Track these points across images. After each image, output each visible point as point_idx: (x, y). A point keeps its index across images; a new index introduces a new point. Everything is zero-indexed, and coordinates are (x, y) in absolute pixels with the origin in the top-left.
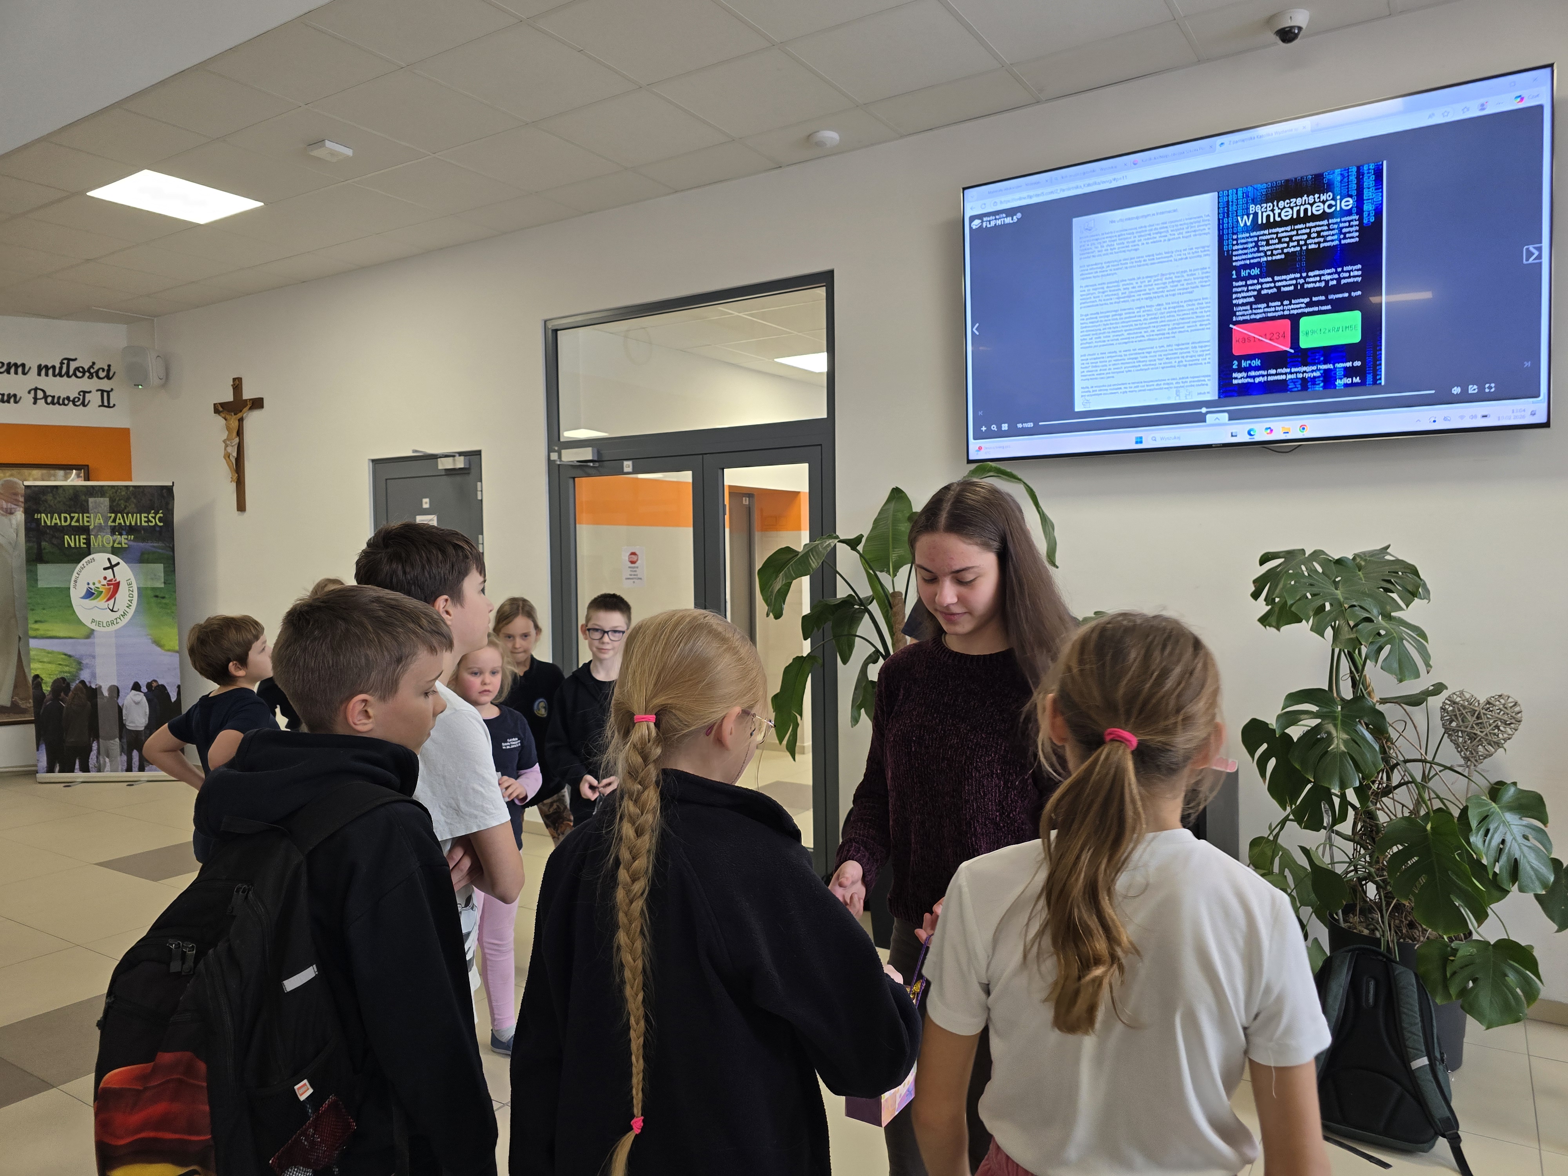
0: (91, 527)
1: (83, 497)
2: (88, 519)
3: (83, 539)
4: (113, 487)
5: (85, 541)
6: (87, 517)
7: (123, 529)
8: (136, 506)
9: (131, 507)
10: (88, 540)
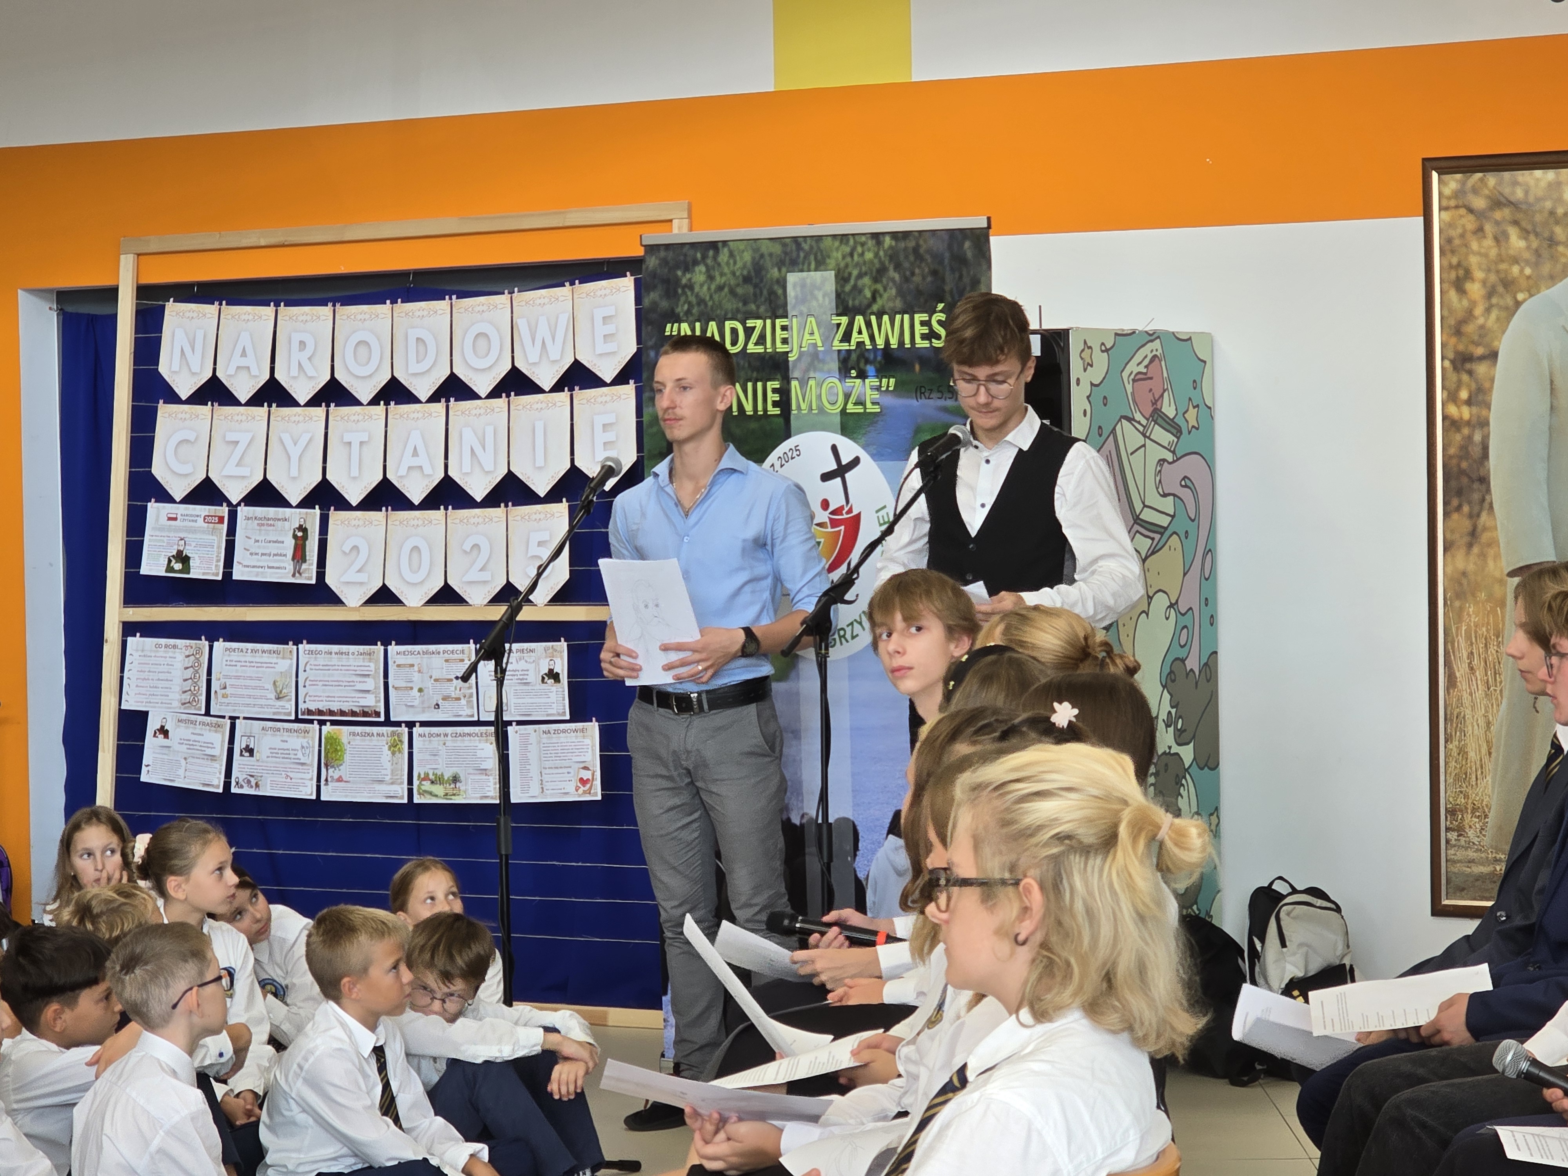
0: (792, 358)
1: (775, 273)
2: (785, 335)
3: (775, 391)
4: (843, 238)
5: (777, 397)
6: (784, 328)
7: (867, 361)
8: (900, 293)
9: (889, 297)
10: (784, 393)
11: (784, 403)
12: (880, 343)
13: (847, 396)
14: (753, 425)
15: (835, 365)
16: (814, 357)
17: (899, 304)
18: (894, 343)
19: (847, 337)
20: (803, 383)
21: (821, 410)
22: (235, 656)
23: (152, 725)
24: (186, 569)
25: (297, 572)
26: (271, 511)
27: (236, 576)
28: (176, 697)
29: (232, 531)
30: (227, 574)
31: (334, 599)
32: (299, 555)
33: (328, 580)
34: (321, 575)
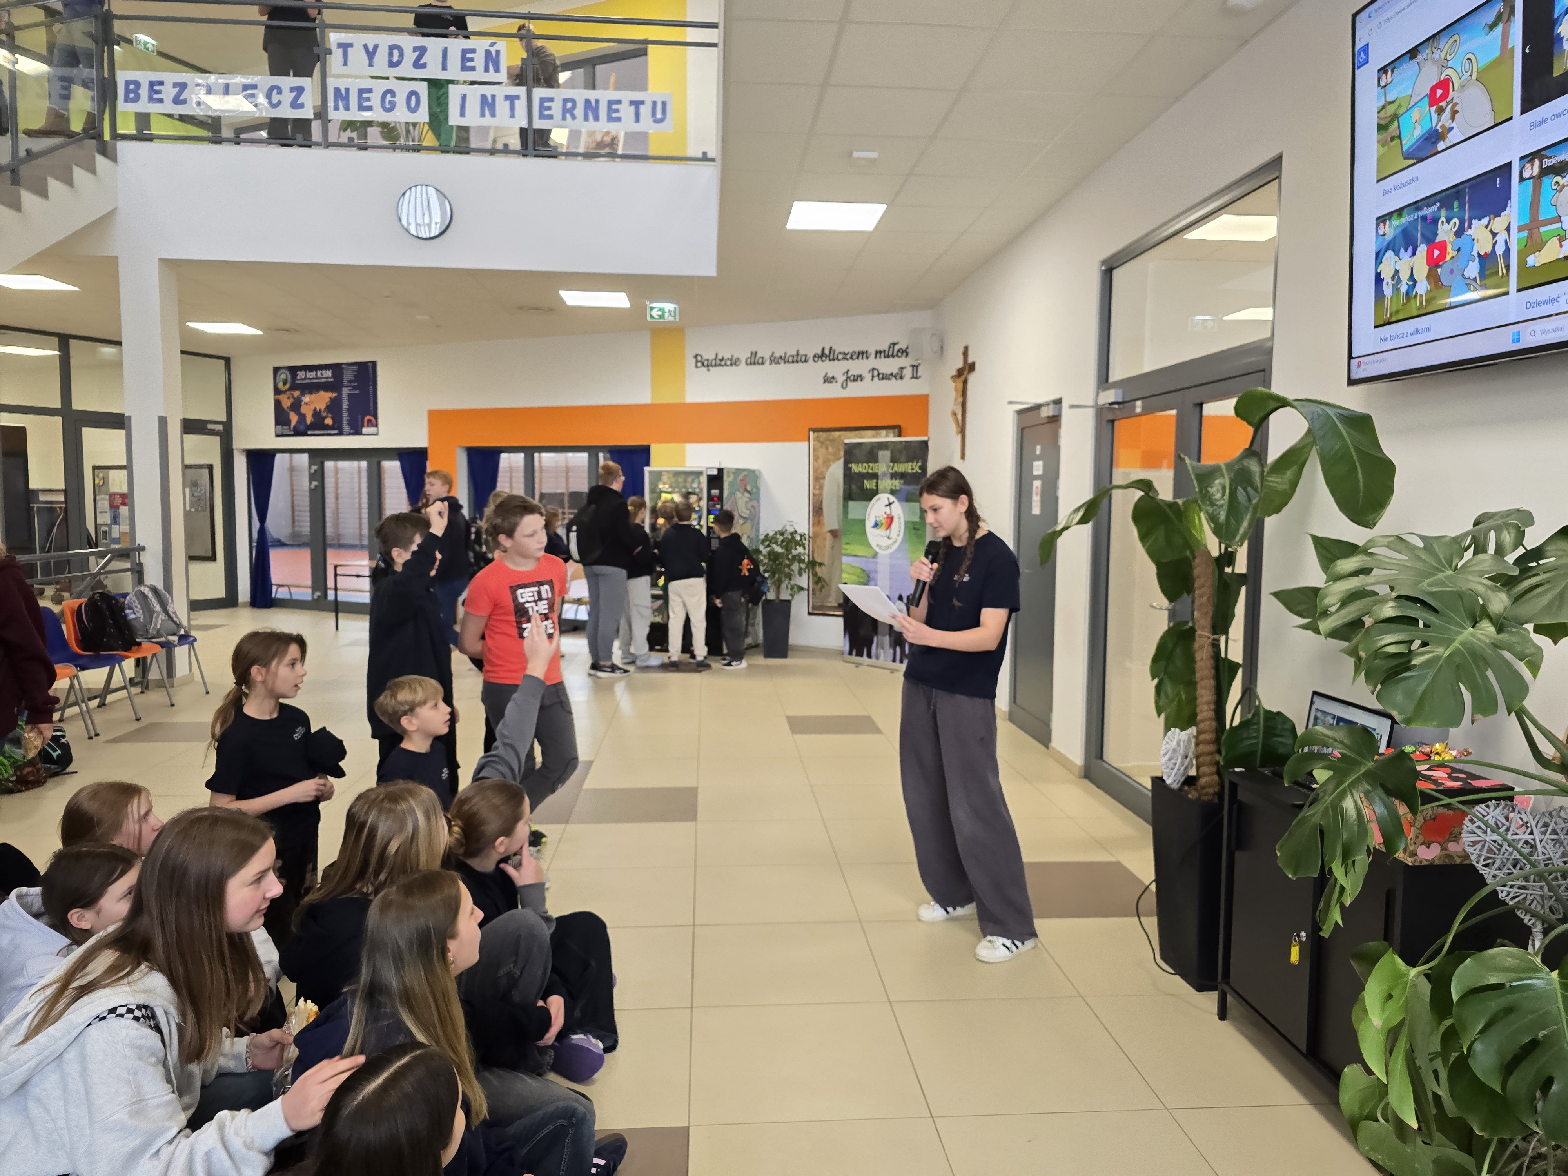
0: (879, 474)
1: (876, 451)
3: (874, 482)
4: (894, 443)
5: (874, 485)
6: (876, 466)
7: (897, 475)
8: (906, 457)
9: (903, 458)
10: (877, 483)
12: (900, 470)
13: (892, 485)
14: (869, 492)
15: (889, 476)
16: (885, 474)
17: (905, 461)
18: (903, 471)
19: (893, 469)
20: (881, 481)
21: (886, 488)
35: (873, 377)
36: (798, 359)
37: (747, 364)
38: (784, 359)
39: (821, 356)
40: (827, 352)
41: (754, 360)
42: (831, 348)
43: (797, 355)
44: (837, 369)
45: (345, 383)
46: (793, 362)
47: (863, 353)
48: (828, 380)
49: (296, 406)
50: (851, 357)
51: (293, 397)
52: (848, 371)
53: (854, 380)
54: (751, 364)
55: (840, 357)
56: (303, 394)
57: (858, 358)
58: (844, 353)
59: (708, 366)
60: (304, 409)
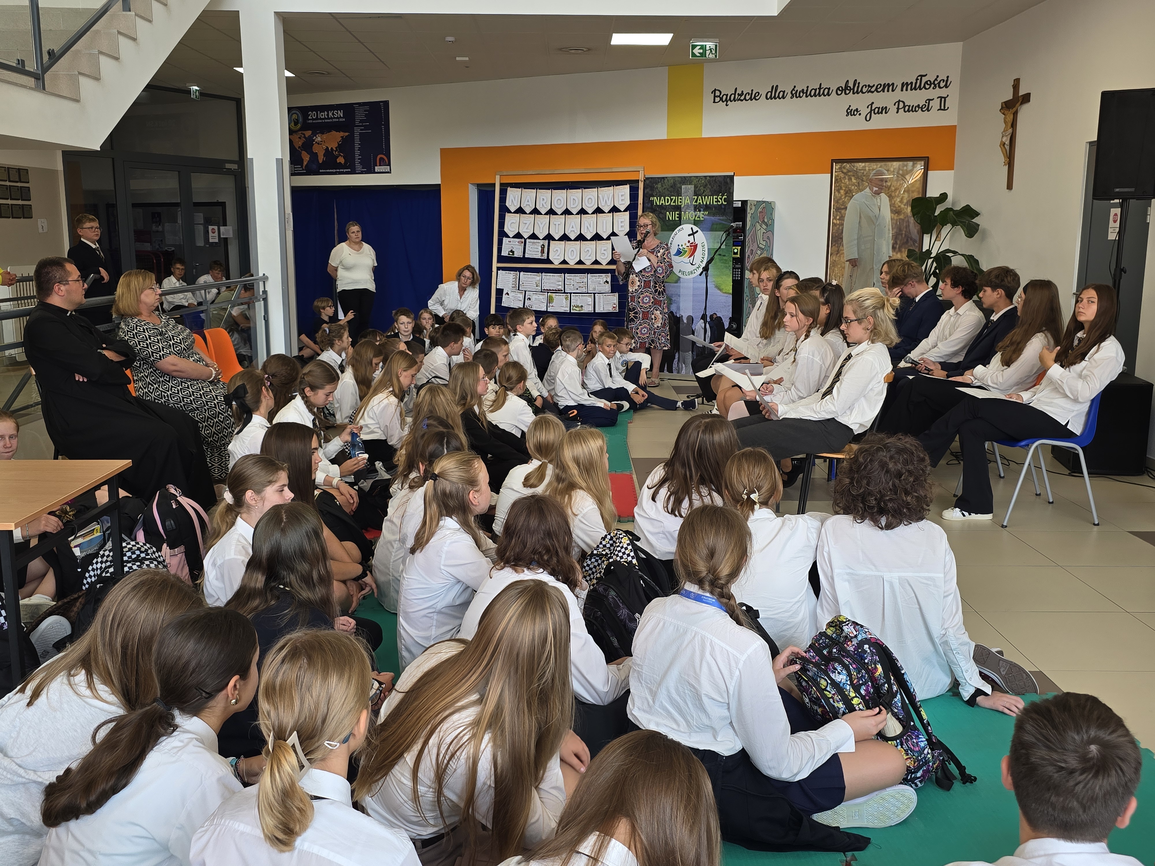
0: (682, 206)
1: (679, 185)
2: (681, 200)
4: (696, 177)
5: (678, 215)
7: (701, 207)
8: (710, 191)
9: (708, 191)
10: (680, 215)
11: (680, 217)
12: (705, 203)
13: (696, 216)
14: (672, 222)
15: (693, 208)
16: (688, 206)
17: (710, 194)
18: (708, 203)
19: (696, 202)
20: (685, 213)
21: (689, 218)
22: (526, 276)
23: (505, 292)
24: (513, 254)
25: (542, 256)
26: (535, 241)
27: (526, 256)
28: (511, 285)
29: (525, 245)
30: (524, 255)
31: (551, 263)
32: (542, 252)
33: (550, 258)
34: (548, 256)
35: (898, 109)
36: (820, 92)
37: (767, 99)
38: (806, 93)
39: (845, 89)
40: (851, 84)
41: (775, 94)
42: (856, 80)
43: (820, 88)
44: (860, 102)
45: (357, 123)
46: (815, 95)
47: (889, 85)
48: (851, 112)
49: (308, 145)
50: (876, 90)
51: (305, 137)
52: (873, 103)
53: (878, 113)
54: (771, 98)
55: (864, 90)
56: (314, 134)
57: (883, 90)
58: (869, 86)
59: (726, 100)
60: (316, 149)
